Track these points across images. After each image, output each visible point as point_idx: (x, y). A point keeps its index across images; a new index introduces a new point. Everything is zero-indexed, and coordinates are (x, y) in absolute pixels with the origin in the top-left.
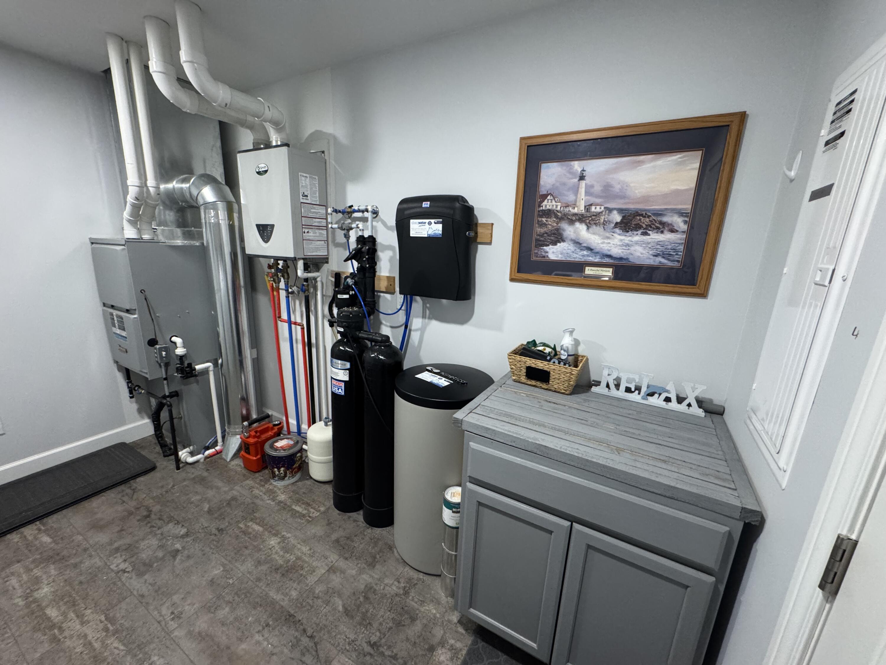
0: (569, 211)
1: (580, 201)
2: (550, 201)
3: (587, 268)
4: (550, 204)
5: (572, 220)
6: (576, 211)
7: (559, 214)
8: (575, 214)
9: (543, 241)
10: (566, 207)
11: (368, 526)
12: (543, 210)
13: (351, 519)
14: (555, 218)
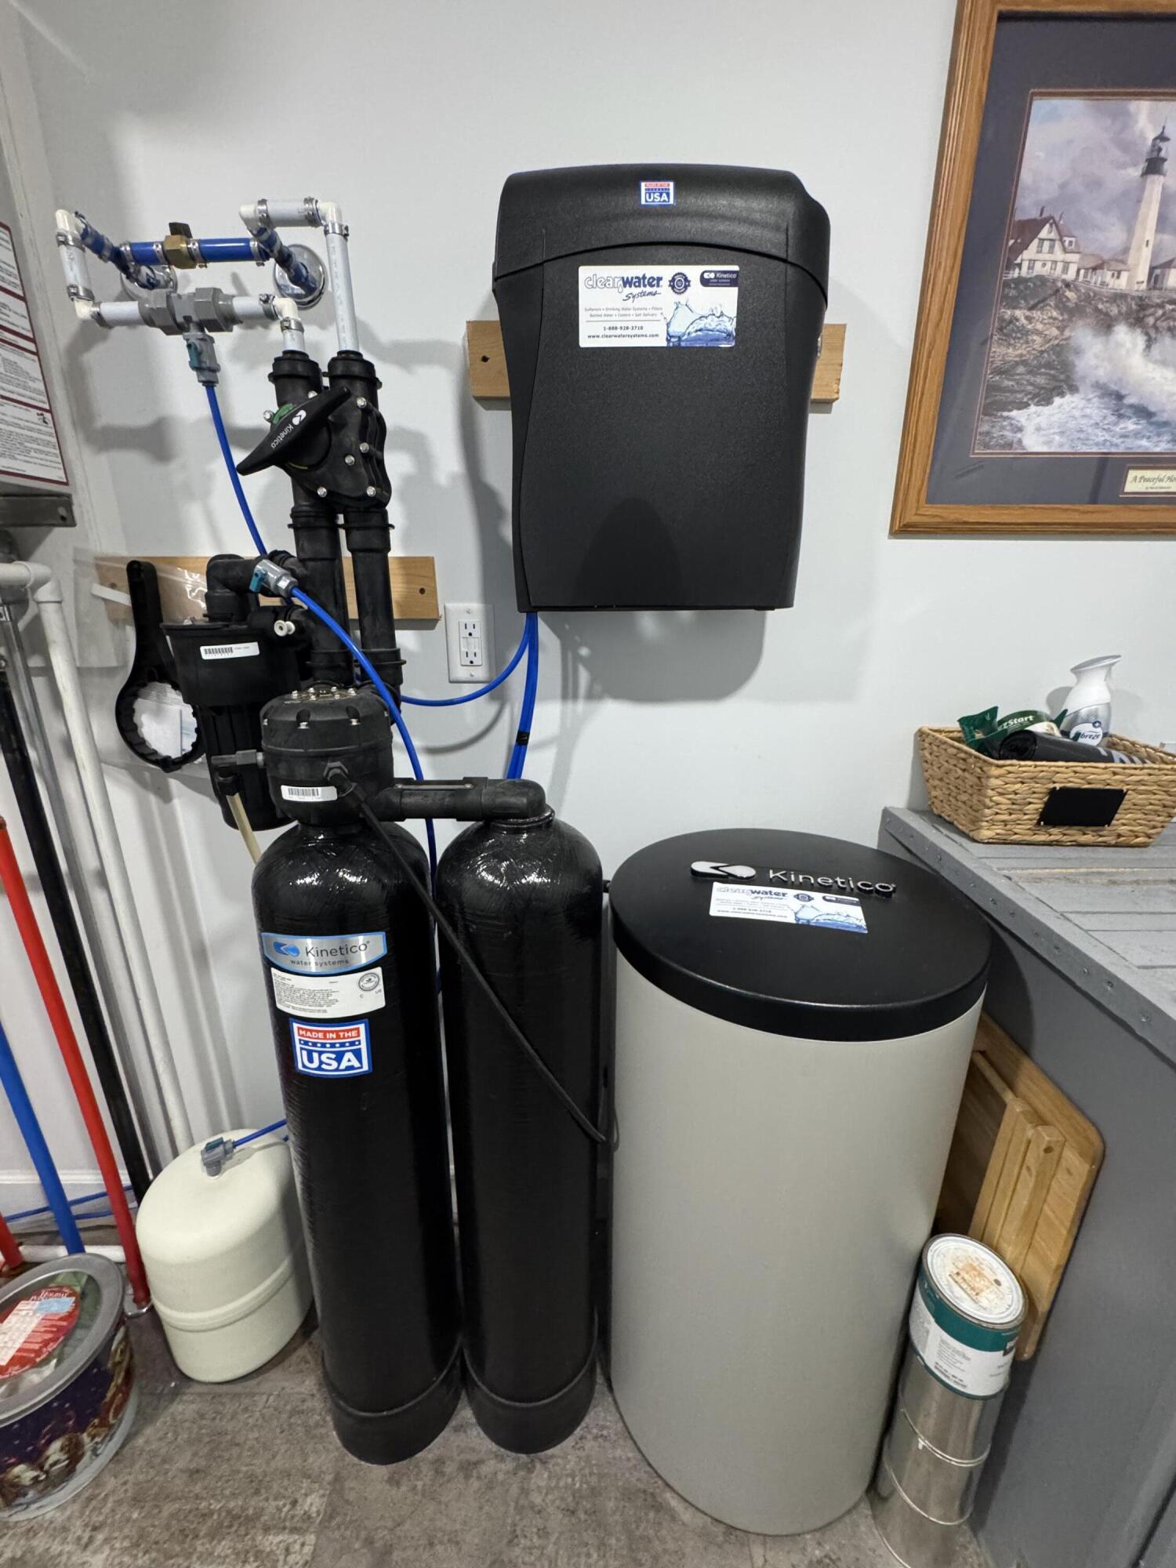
0: (1103, 284)
1: (1139, 249)
2: (1046, 244)
3: (1132, 474)
4: (1046, 256)
5: (1107, 314)
6: (1122, 284)
7: (1070, 294)
8: (1119, 297)
9: (1013, 391)
10: (1094, 269)
11: (523, 1457)
12: (1020, 281)
13: (450, 1468)
14: (1057, 307)
